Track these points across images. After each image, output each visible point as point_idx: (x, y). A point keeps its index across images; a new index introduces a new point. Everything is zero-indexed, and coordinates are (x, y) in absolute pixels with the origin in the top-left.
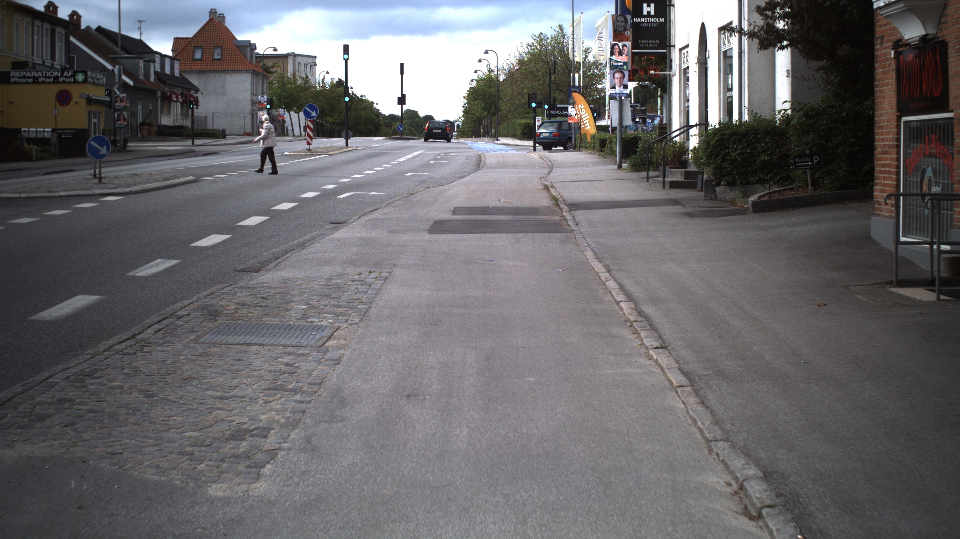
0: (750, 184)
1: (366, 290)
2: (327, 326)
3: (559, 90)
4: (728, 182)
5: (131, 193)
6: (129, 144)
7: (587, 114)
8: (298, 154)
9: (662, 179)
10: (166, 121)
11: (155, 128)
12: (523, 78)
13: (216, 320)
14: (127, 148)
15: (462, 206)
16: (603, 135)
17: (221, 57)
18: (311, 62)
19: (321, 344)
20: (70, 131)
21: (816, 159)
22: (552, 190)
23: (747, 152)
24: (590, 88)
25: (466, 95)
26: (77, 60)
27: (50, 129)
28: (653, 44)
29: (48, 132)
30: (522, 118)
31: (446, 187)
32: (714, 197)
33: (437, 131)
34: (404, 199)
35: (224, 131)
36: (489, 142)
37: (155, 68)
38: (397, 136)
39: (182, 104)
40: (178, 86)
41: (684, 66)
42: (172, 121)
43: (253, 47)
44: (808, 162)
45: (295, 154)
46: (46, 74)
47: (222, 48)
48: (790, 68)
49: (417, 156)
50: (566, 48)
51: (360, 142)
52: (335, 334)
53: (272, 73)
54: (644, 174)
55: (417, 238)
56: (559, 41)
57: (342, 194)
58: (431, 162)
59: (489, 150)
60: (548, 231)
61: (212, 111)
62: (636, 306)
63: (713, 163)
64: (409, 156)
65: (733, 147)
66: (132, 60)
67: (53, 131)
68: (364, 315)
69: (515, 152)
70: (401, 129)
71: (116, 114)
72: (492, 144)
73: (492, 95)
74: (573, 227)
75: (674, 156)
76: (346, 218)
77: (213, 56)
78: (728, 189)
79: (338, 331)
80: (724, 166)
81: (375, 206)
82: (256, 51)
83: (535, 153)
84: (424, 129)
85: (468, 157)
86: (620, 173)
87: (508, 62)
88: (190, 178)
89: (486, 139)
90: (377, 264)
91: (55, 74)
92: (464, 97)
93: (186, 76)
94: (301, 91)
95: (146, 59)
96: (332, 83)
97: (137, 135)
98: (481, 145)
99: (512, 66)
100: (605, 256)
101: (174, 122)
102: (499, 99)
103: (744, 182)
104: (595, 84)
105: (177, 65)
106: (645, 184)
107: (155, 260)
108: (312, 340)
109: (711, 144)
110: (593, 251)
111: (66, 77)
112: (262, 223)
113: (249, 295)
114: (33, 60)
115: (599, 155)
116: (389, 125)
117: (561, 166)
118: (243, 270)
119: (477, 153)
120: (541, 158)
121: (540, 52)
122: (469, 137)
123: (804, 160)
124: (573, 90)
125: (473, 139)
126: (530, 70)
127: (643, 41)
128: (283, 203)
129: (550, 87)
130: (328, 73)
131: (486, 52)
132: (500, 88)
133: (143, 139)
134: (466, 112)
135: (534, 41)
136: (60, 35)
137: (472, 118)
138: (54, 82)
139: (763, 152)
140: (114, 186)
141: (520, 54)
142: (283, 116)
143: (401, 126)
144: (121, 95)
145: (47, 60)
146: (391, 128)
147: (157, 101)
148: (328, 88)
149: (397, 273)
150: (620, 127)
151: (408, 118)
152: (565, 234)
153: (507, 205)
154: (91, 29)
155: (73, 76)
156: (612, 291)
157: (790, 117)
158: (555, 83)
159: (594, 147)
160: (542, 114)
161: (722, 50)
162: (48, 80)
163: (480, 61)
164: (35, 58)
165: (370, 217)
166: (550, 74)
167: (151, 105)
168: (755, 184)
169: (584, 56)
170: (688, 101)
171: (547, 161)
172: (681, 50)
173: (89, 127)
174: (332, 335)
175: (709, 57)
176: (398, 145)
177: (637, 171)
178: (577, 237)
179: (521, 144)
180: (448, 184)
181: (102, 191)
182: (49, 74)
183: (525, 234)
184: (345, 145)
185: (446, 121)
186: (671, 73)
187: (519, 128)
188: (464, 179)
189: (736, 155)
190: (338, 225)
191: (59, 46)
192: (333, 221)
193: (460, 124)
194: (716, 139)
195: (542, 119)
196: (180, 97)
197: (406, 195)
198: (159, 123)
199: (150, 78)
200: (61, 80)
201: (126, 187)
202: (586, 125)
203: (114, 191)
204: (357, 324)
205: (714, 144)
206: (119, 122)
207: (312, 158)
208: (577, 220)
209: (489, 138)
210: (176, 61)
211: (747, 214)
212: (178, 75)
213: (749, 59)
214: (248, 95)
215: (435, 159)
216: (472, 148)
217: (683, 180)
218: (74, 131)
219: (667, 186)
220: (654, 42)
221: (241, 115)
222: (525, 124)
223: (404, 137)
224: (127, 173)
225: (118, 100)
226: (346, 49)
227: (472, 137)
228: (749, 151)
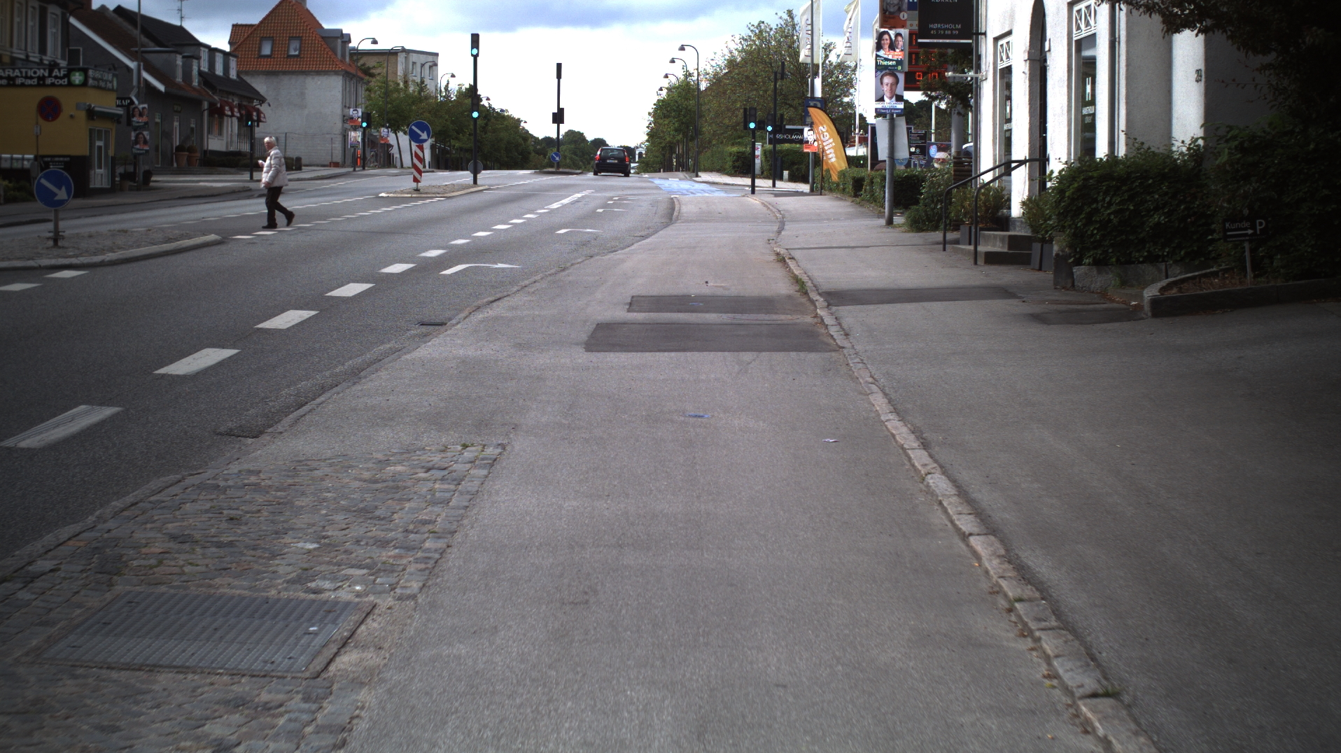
0: (1133, 263)
1: (447, 495)
2: (348, 604)
3: (786, 104)
4: (1094, 259)
5: (102, 264)
6: (153, 179)
7: (831, 140)
8: (399, 195)
9: (972, 248)
10: (215, 144)
11: (198, 154)
12: (735, 85)
13: (111, 585)
14: (151, 184)
15: (643, 293)
16: (857, 172)
17: (300, 53)
18: (431, 60)
19: (318, 668)
20: (61, 159)
21: (1260, 224)
22: (791, 264)
23: (1128, 209)
24: (832, 102)
25: (651, 111)
26: (83, 54)
27: (31, 156)
28: (952, 30)
29: (28, 160)
30: (733, 145)
31: (620, 255)
32: (1069, 285)
33: (613, 161)
34: (549, 278)
35: (299, 159)
36: (685, 179)
37: (199, 67)
38: (550, 170)
39: (240, 119)
40: (233, 94)
41: (1001, 66)
42: (224, 142)
43: (346, 39)
44: (1246, 229)
45: (395, 195)
46: (26, 72)
47: (301, 40)
48: (1201, 66)
49: (577, 201)
50: (796, 45)
51: (496, 177)
52: (359, 631)
53: (372, 75)
54: (938, 236)
55: (563, 361)
56: (787, 35)
57: (450, 267)
58: (599, 210)
59: (685, 192)
60: (797, 349)
61: (286, 131)
62: (1007, 550)
63: (1070, 226)
64: (566, 201)
65: (1104, 199)
66: (165, 56)
67: (36, 158)
68: (432, 567)
69: (723, 194)
70: (557, 159)
71: (133, 135)
72: (690, 182)
73: (690, 110)
74: (840, 340)
75: (987, 211)
76: (448, 314)
77: (288, 51)
78: (1094, 270)
79: (369, 620)
80: (1089, 233)
81: (500, 288)
82: (351, 45)
83: (754, 197)
84: (593, 159)
85: (654, 203)
86: (892, 235)
87: (713, 63)
88: (212, 237)
89: (681, 174)
90: (482, 425)
91: (41, 72)
92: (649, 114)
93: (248, 79)
94: (413, 103)
95: (186, 54)
96: (459, 91)
97: (172, 165)
98: (673, 184)
99: (718, 69)
100: (909, 406)
101: (227, 147)
102: (701, 116)
103: (1123, 260)
104: (839, 96)
105: (233, 63)
106: (941, 255)
107: (76, 405)
108: (301, 654)
109: (1067, 194)
110: (886, 395)
111: (56, 77)
112: (302, 323)
113: (207, 511)
114: (12, 53)
115: (853, 202)
116: (543, 153)
117: (796, 219)
118: (230, 433)
119: (669, 196)
120: (765, 206)
121: (759, 49)
122: (655, 171)
123: (1241, 225)
124: (812, 104)
125: (662, 174)
126: (746, 74)
127: (935, 26)
128: (348, 283)
129: (775, 99)
130: (453, 76)
131: (682, 48)
132: (701, 100)
133: (181, 171)
134: (652, 135)
135: (750, 34)
136: (54, 16)
137: (661, 143)
138: (39, 85)
139: (1156, 209)
140: (77, 252)
141: (731, 52)
142: (386, 138)
143: (557, 155)
144: (141, 106)
145: (34, 53)
146: (545, 157)
147: (202, 115)
148: (455, 98)
149: (517, 448)
150: (890, 161)
151: (570, 143)
152: (827, 355)
153: (720, 292)
154: (108, 9)
155: (67, 76)
156: (945, 504)
157: (1202, 150)
158: (781, 94)
159: (844, 189)
160: (762, 139)
161: (1075, 39)
162: (29, 82)
163: (673, 61)
164: (15, 50)
165: (486, 315)
166: (776, 80)
167: (193, 121)
168: (1142, 262)
169: (824, 56)
170: (1009, 120)
171: (774, 210)
172: (996, 39)
173: (90, 152)
174: (353, 633)
175: (1049, 50)
176: (551, 182)
177: (920, 230)
178: (850, 362)
179: (731, 182)
180: (623, 249)
181: (53, 262)
182: (30, 73)
183: (755, 354)
184: (472, 182)
185: (624, 147)
186: (979, 76)
187: (728, 159)
188: (648, 241)
189: (1109, 214)
190: (431, 328)
191: (53, 32)
192: (426, 320)
193: (644, 152)
194: (1076, 185)
195: (762, 146)
196: (236, 110)
197: (553, 271)
198: (205, 148)
199: (191, 81)
200: (49, 81)
201: (95, 254)
202: (830, 156)
203: (74, 261)
204: (414, 597)
205: (1073, 193)
206: (138, 146)
207: (420, 202)
208: (845, 327)
209: (684, 173)
210: (231, 58)
211: (1142, 319)
212: (235, 77)
213: (1128, 52)
214: (337, 108)
215: (605, 206)
216: (660, 189)
217: (1006, 250)
218: (68, 159)
219: (981, 261)
220: (953, 26)
221: (327, 136)
222: (738, 153)
223: (561, 170)
224: (112, 227)
225: (137, 113)
226: (475, 40)
227: (660, 171)
228: (1132, 208)
